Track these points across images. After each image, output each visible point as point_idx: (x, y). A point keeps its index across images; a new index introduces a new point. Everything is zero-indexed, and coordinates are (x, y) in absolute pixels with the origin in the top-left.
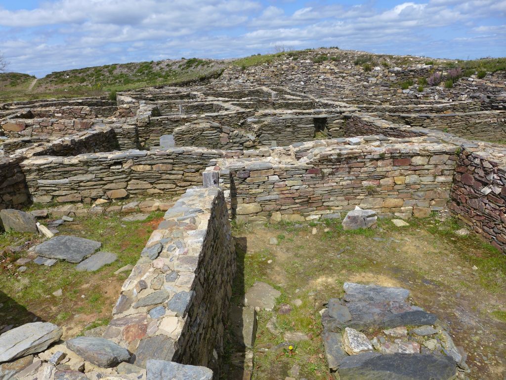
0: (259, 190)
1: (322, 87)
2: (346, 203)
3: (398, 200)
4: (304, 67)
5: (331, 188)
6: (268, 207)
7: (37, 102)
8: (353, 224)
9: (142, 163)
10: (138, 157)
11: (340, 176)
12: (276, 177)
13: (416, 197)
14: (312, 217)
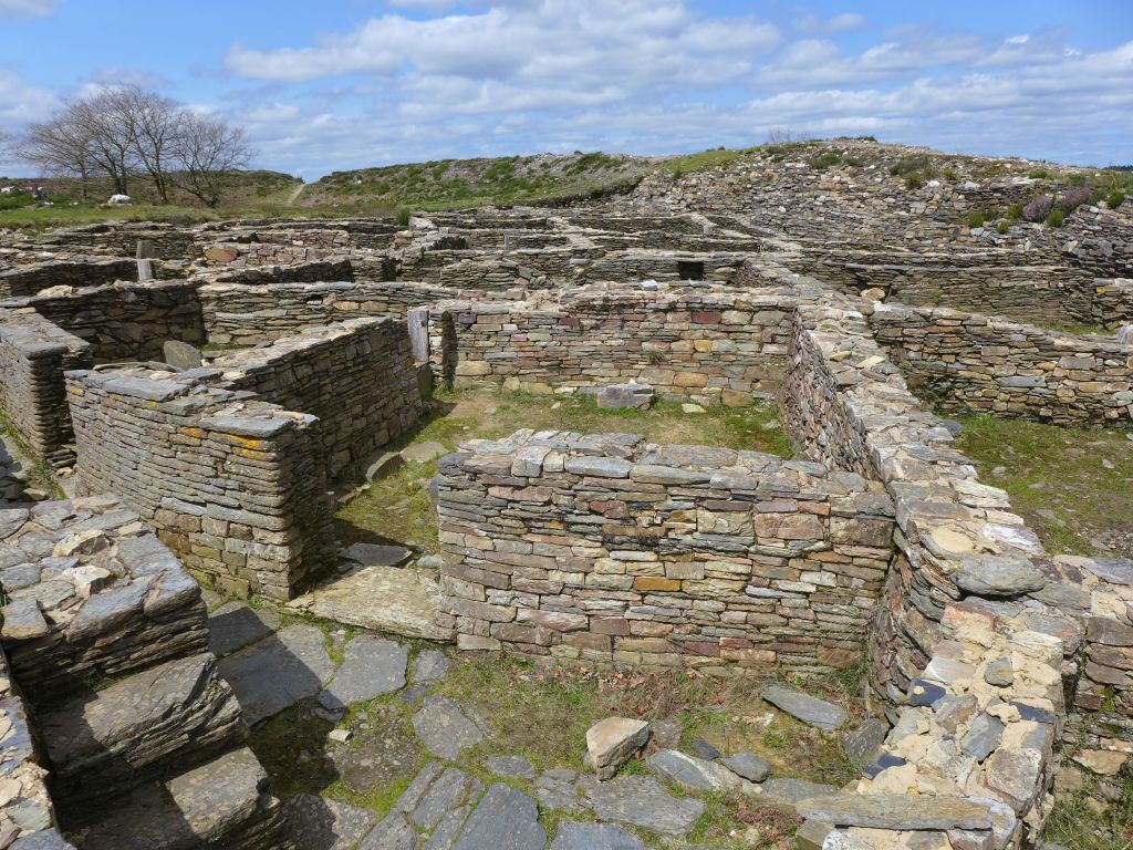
0: (489, 343)
1: (819, 219)
2: (616, 373)
3: (699, 376)
4: (792, 176)
5: (593, 349)
6: (500, 369)
7: (275, 221)
8: (612, 401)
9: (348, 298)
10: (343, 290)
11: (607, 331)
12: (514, 327)
13: (728, 374)
14: (562, 390)
